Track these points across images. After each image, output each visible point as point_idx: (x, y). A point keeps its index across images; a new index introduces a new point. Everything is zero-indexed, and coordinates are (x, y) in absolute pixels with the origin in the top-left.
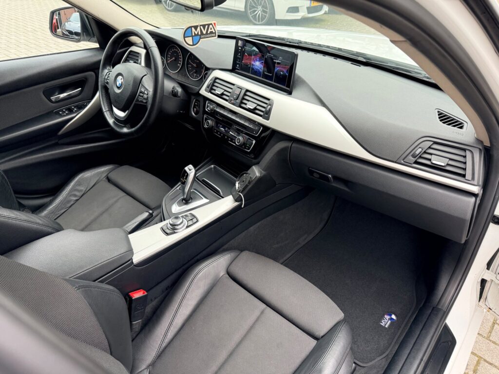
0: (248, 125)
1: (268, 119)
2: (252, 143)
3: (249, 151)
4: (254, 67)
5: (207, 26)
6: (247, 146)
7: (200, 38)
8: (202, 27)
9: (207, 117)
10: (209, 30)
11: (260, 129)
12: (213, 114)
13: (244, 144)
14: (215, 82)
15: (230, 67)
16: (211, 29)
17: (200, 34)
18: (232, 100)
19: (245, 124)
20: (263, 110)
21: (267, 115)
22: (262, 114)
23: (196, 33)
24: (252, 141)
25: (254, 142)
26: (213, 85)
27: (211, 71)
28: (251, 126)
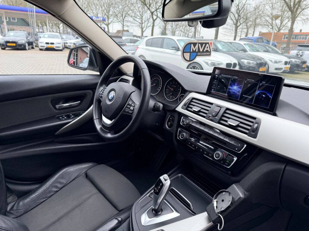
0: (228, 141)
1: (255, 137)
2: (233, 160)
3: (228, 167)
4: (230, 90)
5: (204, 45)
6: (227, 163)
7: (197, 55)
8: (200, 45)
9: (181, 130)
10: (206, 49)
11: (244, 146)
12: (189, 128)
13: (223, 160)
14: (191, 101)
15: (205, 91)
16: (207, 48)
17: (197, 51)
18: (210, 117)
19: (225, 139)
20: (249, 128)
21: (254, 133)
22: (247, 132)
23: (194, 50)
24: (233, 157)
25: (235, 159)
26: (190, 104)
27: (188, 93)
28: (232, 142)
